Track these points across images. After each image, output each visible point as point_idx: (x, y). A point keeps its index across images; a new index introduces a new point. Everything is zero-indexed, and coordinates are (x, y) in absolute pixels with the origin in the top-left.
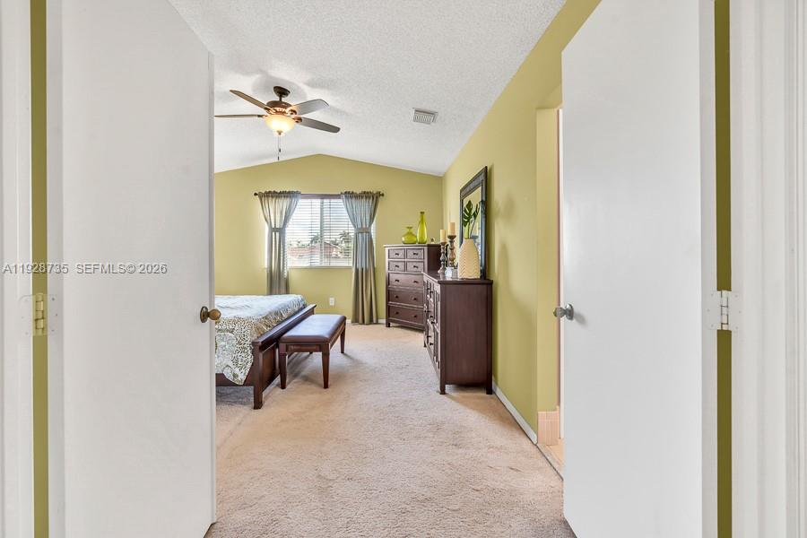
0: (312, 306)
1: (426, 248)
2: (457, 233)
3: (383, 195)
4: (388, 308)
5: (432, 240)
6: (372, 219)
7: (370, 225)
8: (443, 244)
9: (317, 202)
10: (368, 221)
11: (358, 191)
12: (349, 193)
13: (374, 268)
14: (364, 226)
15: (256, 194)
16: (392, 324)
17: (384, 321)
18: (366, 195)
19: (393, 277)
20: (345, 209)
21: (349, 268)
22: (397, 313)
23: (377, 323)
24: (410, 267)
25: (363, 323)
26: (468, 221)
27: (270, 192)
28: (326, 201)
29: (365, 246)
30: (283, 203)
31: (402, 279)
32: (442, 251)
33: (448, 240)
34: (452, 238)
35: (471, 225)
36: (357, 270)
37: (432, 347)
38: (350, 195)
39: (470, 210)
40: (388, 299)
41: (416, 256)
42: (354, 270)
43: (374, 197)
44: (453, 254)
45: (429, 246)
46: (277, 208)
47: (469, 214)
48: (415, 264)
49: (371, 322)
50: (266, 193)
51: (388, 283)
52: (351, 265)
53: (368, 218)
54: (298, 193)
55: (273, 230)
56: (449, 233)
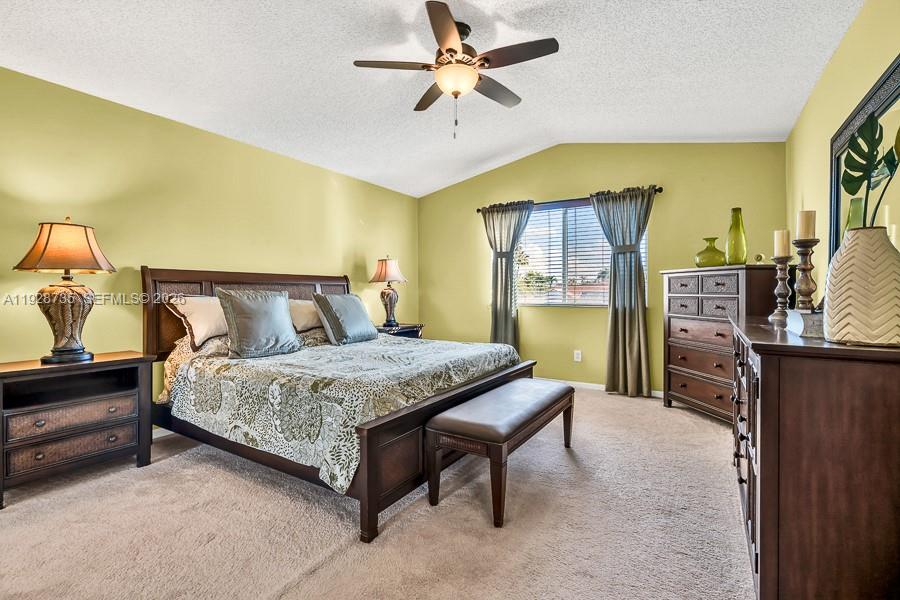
0: (530, 362)
1: (742, 274)
2: (822, 231)
3: (660, 190)
4: (668, 375)
5: (759, 258)
6: (640, 231)
7: (638, 239)
8: (783, 260)
9: (558, 214)
10: (634, 235)
11: (617, 189)
12: (603, 193)
13: (645, 309)
14: (628, 243)
15: (478, 211)
16: (674, 403)
17: (660, 394)
18: (632, 194)
19: (677, 324)
20: (597, 220)
21: (602, 307)
22: (684, 386)
23: (650, 396)
24: (709, 307)
25: (625, 393)
26: (867, 176)
27: (495, 206)
28: (571, 212)
29: (629, 275)
30: (512, 218)
31: (694, 328)
32: (779, 274)
33: (794, 251)
34: (806, 246)
35: (875, 194)
36: (615, 312)
37: (745, 486)
38: (603, 198)
39: (874, 144)
40: (668, 360)
41: (721, 288)
42: (610, 310)
43: (644, 197)
44: (808, 279)
45: (749, 269)
46: (503, 225)
47: (870, 157)
48: (718, 303)
49: (638, 393)
50: (491, 207)
51: (668, 333)
52: (607, 303)
53: (634, 230)
54: (530, 203)
55: (499, 255)
56: (798, 234)
